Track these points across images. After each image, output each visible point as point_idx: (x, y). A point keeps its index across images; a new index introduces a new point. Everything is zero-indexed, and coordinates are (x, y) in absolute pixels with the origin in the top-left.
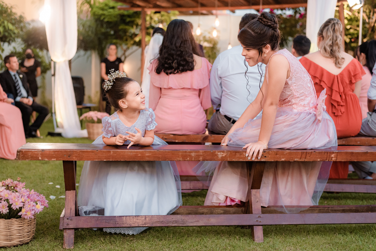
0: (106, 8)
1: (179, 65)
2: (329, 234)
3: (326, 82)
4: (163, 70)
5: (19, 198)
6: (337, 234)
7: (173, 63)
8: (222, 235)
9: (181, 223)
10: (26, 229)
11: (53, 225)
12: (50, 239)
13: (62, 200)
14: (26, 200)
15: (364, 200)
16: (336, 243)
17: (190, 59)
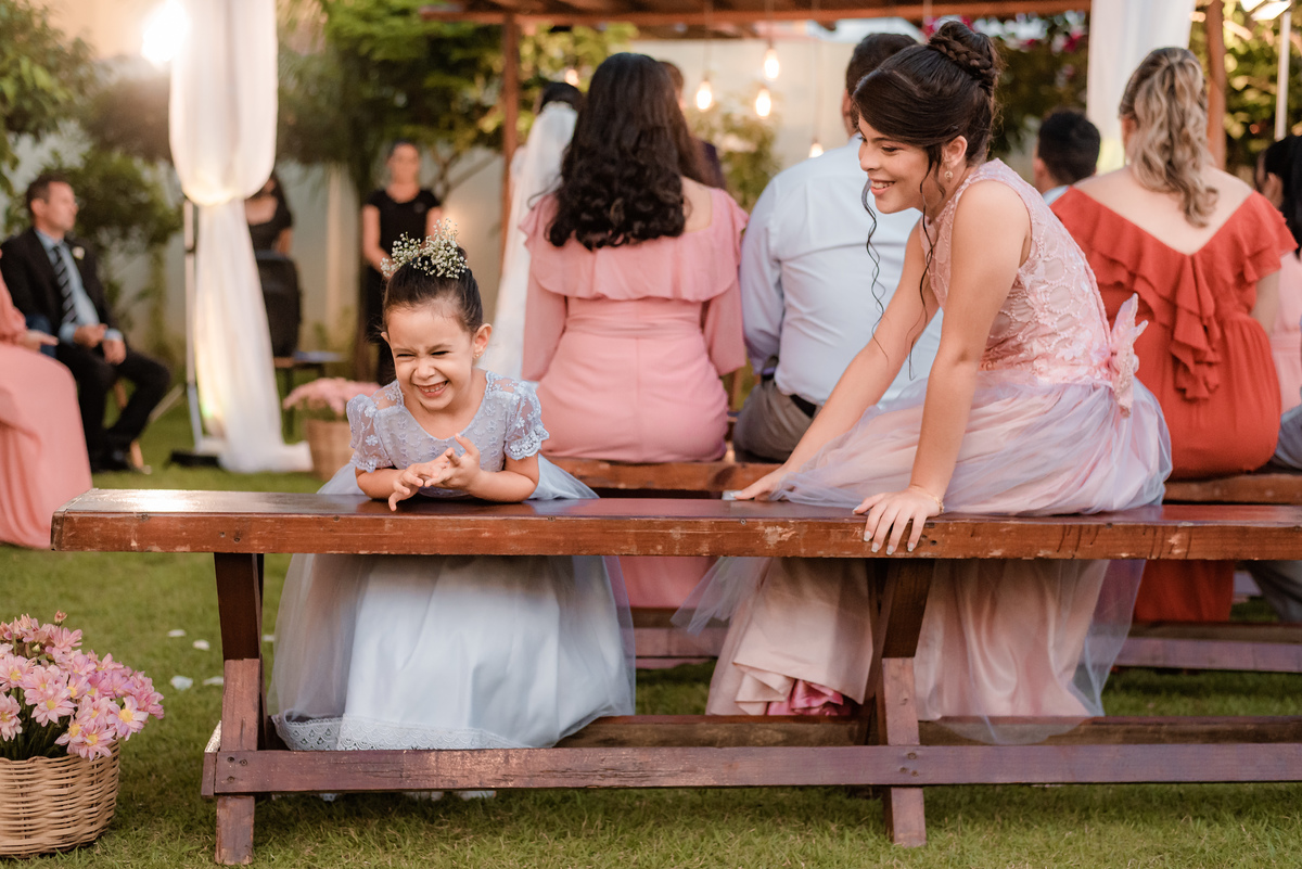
0: (380, 12)
1: (631, 214)
2: (1161, 819)
3: (1154, 281)
4: (573, 233)
5: (59, 686)
6: (1187, 820)
7: (609, 209)
8: (779, 820)
9: (633, 774)
10: (85, 793)
11: (182, 781)
12: (168, 830)
13: (215, 693)
14: (82, 691)
15: (1288, 700)
16: (1183, 849)
17: (669, 196)
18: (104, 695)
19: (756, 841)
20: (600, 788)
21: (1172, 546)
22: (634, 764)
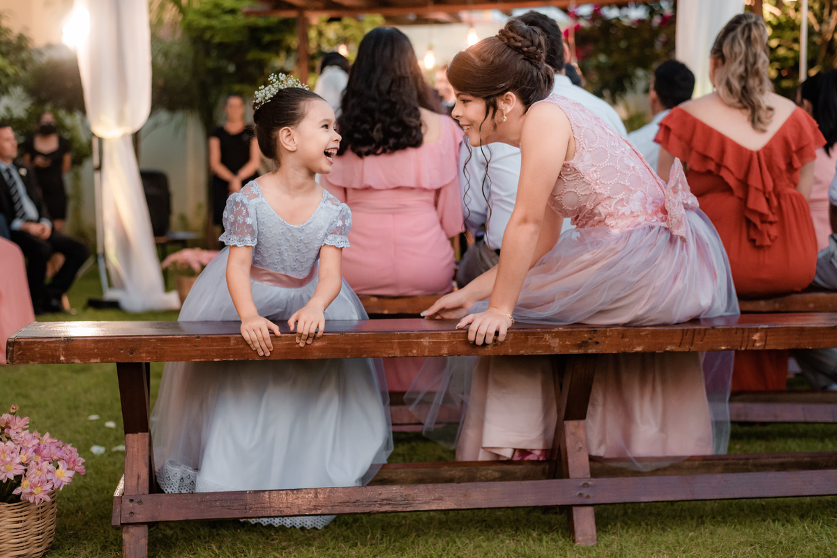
0: (217, 12)
1: (387, 134)
2: (751, 522)
3: (732, 168)
4: (349, 147)
5: (14, 455)
6: (769, 522)
7: (372, 131)
8: (499, 531)
9: (401, 503)
10: (34, 526)
11: (99, 515)
12: (90, 550)
13: (120, 456)
14: (30, 458)
15: (827, 441)
16: (767, 542)
17: (412, 121)
18: (45, 460)
19: (484, 545)
20: (378, 512)
21: (755, 341)
22: (401, 496)
